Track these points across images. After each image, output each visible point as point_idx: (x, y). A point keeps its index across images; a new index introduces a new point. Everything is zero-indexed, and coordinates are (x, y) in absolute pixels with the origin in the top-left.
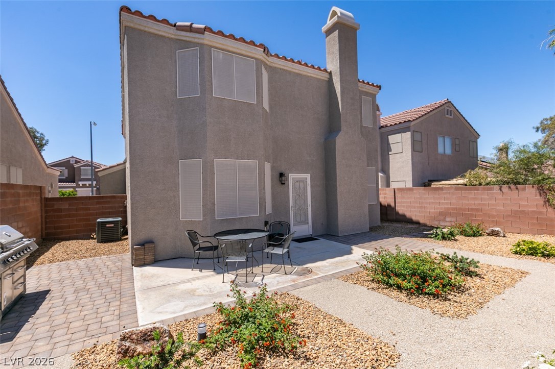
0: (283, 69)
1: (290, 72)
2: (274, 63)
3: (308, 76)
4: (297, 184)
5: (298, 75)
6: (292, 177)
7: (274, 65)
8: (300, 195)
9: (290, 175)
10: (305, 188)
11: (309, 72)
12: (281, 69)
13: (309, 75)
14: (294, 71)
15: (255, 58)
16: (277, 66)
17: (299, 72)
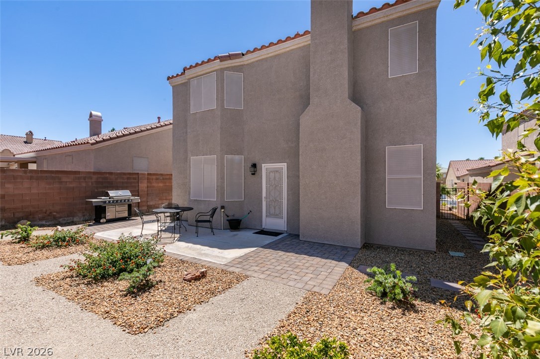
0: (259, 60)
1: (266, 60)
2: (250, 59)
3: (288, 51)
4: (271, 174)
5: (275, 56)
6: (265, 167)
7: (250, 61)
8: (275, 186)
9: (263, 165)
10: (281, 179)
11: (287, 46)
12: (257, 61)
13: (288, 49)
14: (270, 55)
15: (214, 71)
16: (252, 61)
17: (277, 53)
